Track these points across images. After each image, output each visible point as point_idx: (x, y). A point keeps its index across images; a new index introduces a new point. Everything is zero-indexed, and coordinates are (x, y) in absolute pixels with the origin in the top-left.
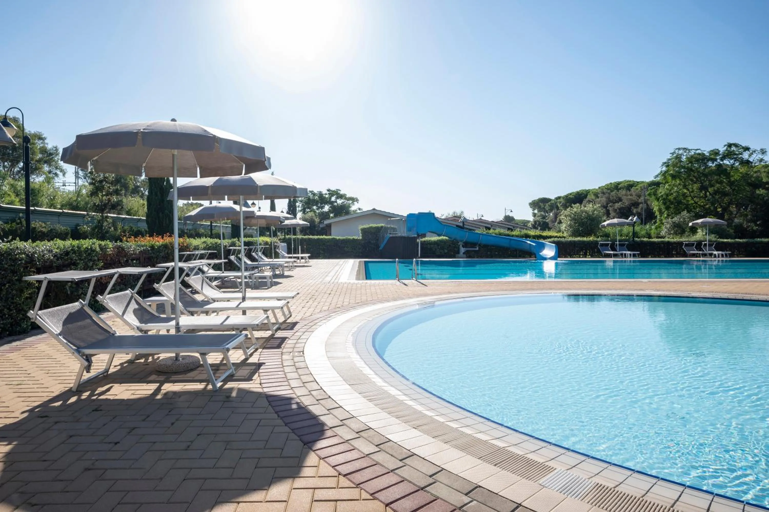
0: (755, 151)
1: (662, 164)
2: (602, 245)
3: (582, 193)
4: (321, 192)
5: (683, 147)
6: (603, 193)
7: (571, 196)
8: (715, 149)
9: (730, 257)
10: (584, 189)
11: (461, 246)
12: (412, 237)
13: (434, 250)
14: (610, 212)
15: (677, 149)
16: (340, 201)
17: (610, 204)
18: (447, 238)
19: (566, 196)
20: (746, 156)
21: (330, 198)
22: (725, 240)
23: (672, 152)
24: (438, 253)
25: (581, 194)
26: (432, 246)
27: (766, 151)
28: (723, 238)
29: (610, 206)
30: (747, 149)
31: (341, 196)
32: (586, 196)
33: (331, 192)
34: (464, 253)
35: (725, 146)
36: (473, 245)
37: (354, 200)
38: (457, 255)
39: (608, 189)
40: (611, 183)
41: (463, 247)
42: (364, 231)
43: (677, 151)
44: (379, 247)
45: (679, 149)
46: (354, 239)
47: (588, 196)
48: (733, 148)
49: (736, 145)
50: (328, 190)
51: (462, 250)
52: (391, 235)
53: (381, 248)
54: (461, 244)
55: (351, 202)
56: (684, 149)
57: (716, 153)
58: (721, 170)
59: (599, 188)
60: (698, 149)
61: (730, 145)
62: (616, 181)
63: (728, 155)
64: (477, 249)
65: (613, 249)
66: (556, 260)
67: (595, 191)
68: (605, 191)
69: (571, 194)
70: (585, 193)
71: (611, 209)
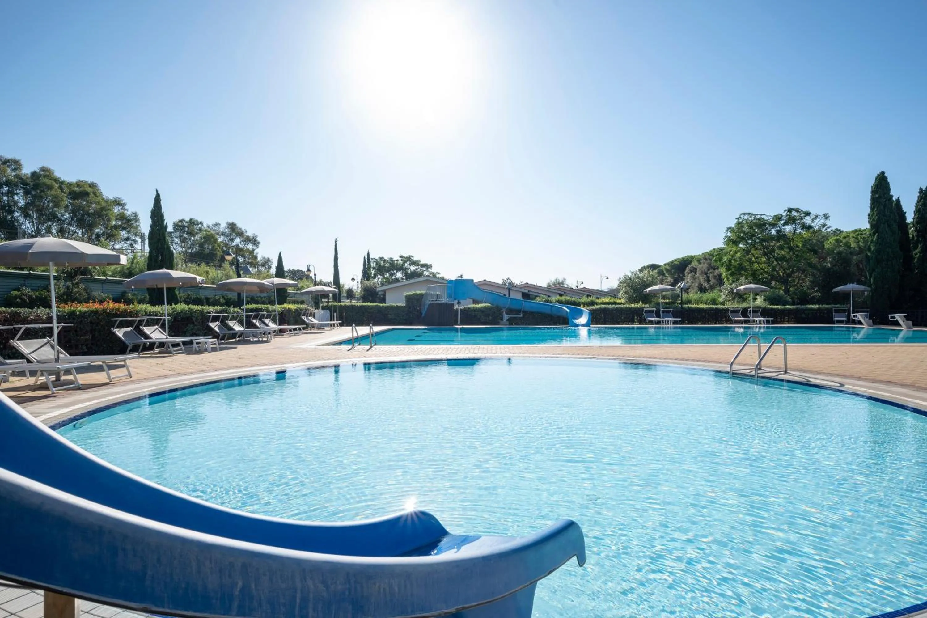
0: (817, 216)
1: (726, 229)
2: (647, 312)
3: (688, 259)
4: (391, 258)
5: (748, 212)
6: (706, 259)
7: (676, 263)
8: (779, 214)
9: (773, 323)
10: (689, 255)
11: (504, 313)
12: (449, 304)
13: (478, 317)
14: (710, 278)
15: (742, 214)
16: (413, 268)
17: (711, 271)
18: (489, 305)
19: (672, 262)
20: (808, 220)
21: (403, 264)
22: (775, 307)
23: (738, 216)
24: (482, 320)
25: (686, 261)
26: (476, 313)
27: (829, 217)
28: (774, 305)
29: (711, 273)
30: (808, 214)
31: (414, 263)
32: (690, 262)
33: (404, 259)
34: (508, 320)
35: (785, 210)
36: (518, 312)
37: (428, 266)
38: (501, 322)
39: (710, 255)
40: (714, 249)
41: (507, 313)
42: (408, 298)
43: (742, 216)
44: (421, 314)
45: (744, 214)
46: (397, 306)
47: (693, 263)
48: (794, 213)
49: (797, 210)
50: (401, 257)
51: (506, 317)
52: (430, 302)
53: (423, 315)
54: (504, 311)
55: (424, 269)
56: (749, 214)
57: (778, 218)
58: (781, 236)
59: (703, 254)
60: (763, 214)
61: (790, 210)
62: (719, 247)
63: (791, 220)
64: (521, 316)
65: (658, 316)
66: (589, 326)
67: (699, 257)
68: (707, 257)
69: (676, 260)
70: (690, 259)
71: (711, 275)
